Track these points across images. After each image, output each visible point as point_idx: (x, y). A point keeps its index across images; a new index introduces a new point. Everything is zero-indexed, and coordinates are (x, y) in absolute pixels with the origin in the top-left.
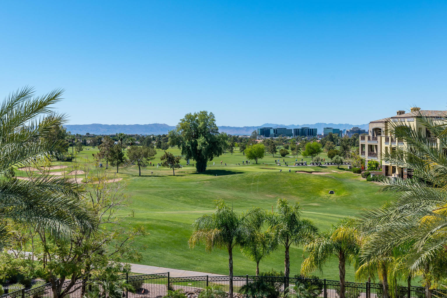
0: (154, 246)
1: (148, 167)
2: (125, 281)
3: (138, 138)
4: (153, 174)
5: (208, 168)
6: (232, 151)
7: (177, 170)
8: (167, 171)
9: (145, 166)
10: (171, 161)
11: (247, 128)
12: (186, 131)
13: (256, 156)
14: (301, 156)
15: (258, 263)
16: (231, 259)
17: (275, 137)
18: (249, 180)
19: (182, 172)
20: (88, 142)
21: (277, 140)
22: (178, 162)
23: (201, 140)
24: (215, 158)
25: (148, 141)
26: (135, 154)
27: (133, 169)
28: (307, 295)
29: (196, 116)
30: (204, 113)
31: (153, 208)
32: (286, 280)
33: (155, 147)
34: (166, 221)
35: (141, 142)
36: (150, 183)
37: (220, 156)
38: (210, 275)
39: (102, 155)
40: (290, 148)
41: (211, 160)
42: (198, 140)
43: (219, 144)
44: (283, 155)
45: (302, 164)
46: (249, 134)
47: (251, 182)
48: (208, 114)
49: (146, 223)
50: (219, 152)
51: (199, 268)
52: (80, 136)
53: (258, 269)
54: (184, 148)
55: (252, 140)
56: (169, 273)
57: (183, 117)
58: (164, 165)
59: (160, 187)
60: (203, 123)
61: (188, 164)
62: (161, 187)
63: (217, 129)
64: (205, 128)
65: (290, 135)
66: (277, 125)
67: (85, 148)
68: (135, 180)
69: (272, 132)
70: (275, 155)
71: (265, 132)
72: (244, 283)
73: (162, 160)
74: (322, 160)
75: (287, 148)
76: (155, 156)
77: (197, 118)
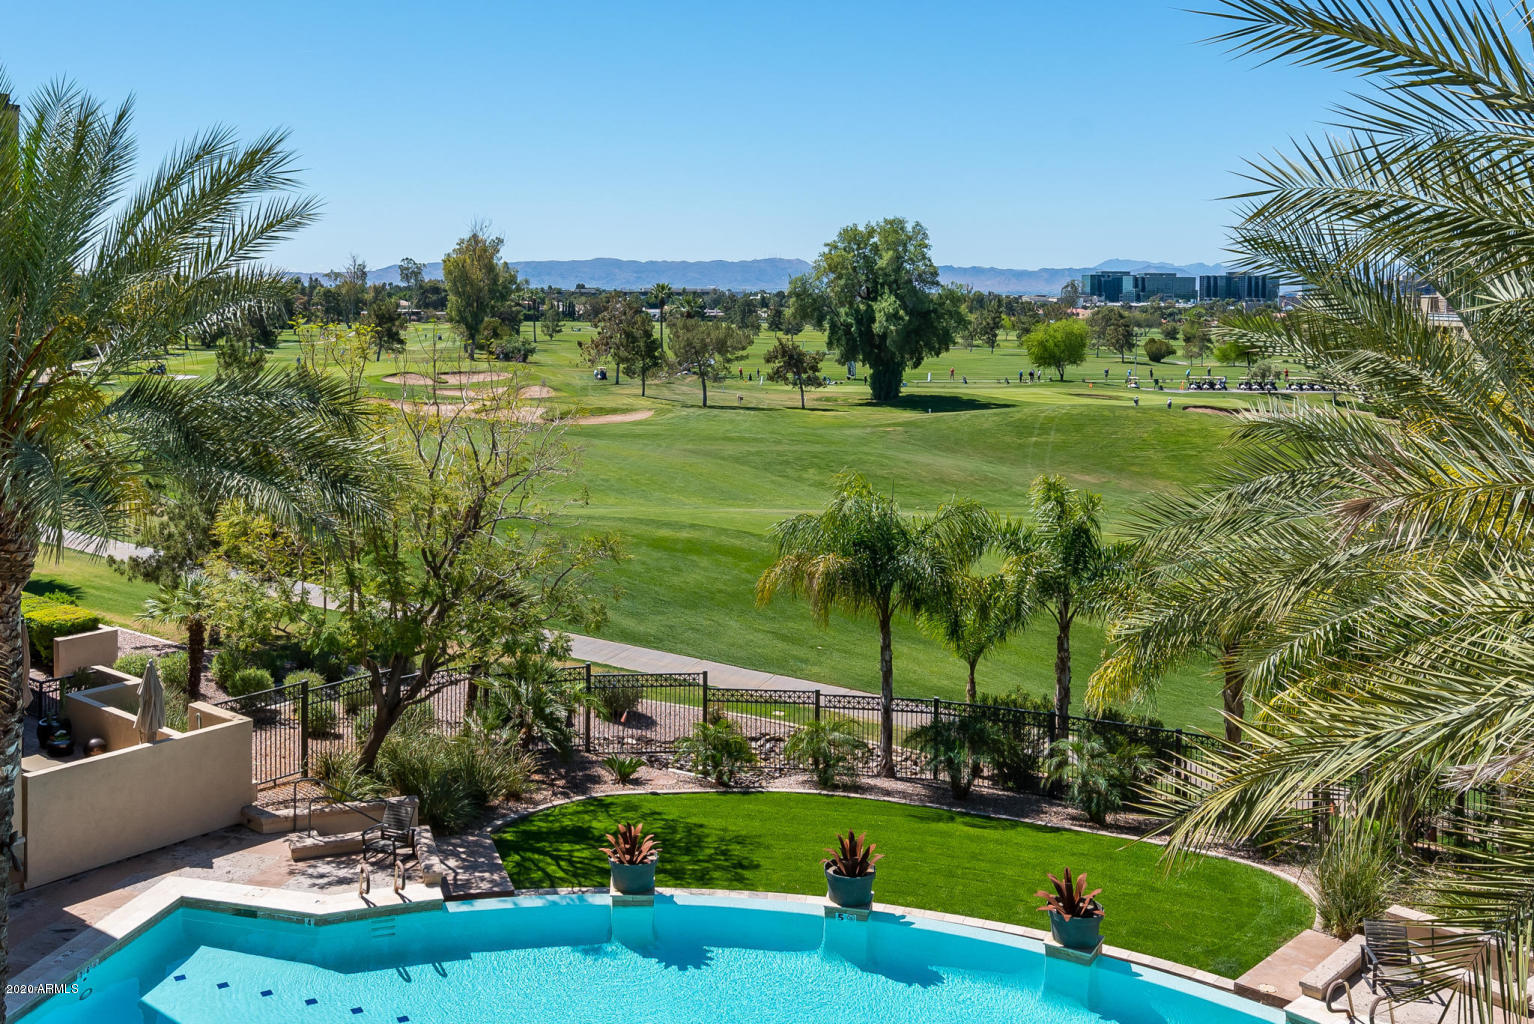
0: (696, 600)
1: (728, 382)
2: (582, 685)
3: (718, 300)
4: (744, 403)
5: (904, 391)
6: (992, 343)
7: (813, 393)
8: (784, 394)
9: (717, 379)
10: (795, 366)
11: (1052, 274)
12: (840, 277)
13: (1059, 356)
14: (1211, 363)
15: (973, 666)
16: (886, 647)
17: (1138, 299)
18: (1023, 428)
19: (828, 400)
20: (580, 309)
21: (1144, 310)
22: (815, 369)
23: (886, 304)
24: (928, 360)
25: (744, 310)
26: (689, 344)
27: (688, 387)
28: (1115, 772)
29: (871, 233)
30: (896, 226)
31: (728, 496)
32: (1055, 723)
33: (765, 325)
34: (741, 534)
35: (726, 309)
36: (728, 427)
37: (943, 355)
38: (825, 689)
39: (602, 345)
40: (1180, 336)
41: (916, 365)
42: (876, 306)
43: (940, 317)
44: (1157, 356)
45: (1212, 385)
46: (1054, 292)
47: (1031, 435)
48: (909, 227)
49: (684, 534)
50: (944, 342)
51: (816, 669)
52: (559, 292)
53: (973, 682)
54: (834, 327)
55: (1057, 311)
56: (705, 674)
57: (833, 237)
58: (776, 376)
59: (756, 440)
60: (891, 253)
61: (851, 377)
62: (761, 440)
63: (935, 274)
64: (899, 269)
65: (1188, 296)
66: (1149, 266)
67: (567, 327)
68: (687, 418)
69: (1128, 285)
70: (1128, 356)
71: (1106, 285)
72: (926, 720)
73: (768, 361)
74: (1278, 375)
75: (1172, 334)
76: (750, 350)
77: (875, 239)
